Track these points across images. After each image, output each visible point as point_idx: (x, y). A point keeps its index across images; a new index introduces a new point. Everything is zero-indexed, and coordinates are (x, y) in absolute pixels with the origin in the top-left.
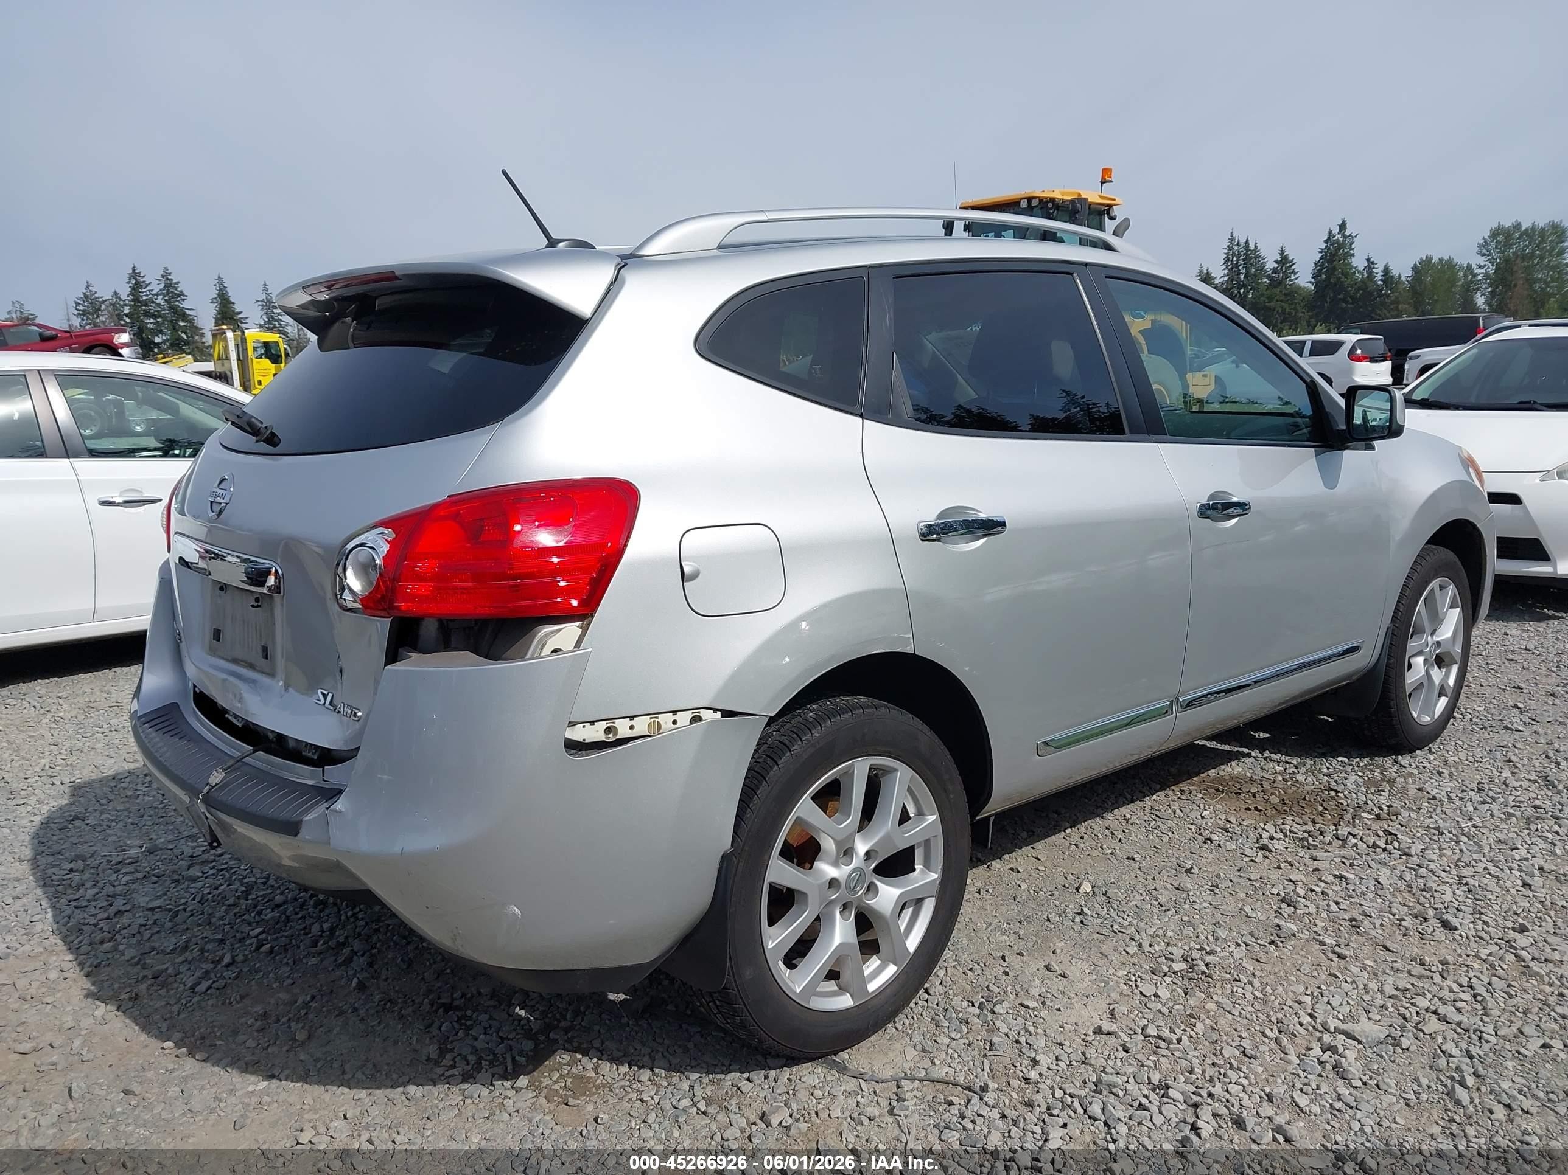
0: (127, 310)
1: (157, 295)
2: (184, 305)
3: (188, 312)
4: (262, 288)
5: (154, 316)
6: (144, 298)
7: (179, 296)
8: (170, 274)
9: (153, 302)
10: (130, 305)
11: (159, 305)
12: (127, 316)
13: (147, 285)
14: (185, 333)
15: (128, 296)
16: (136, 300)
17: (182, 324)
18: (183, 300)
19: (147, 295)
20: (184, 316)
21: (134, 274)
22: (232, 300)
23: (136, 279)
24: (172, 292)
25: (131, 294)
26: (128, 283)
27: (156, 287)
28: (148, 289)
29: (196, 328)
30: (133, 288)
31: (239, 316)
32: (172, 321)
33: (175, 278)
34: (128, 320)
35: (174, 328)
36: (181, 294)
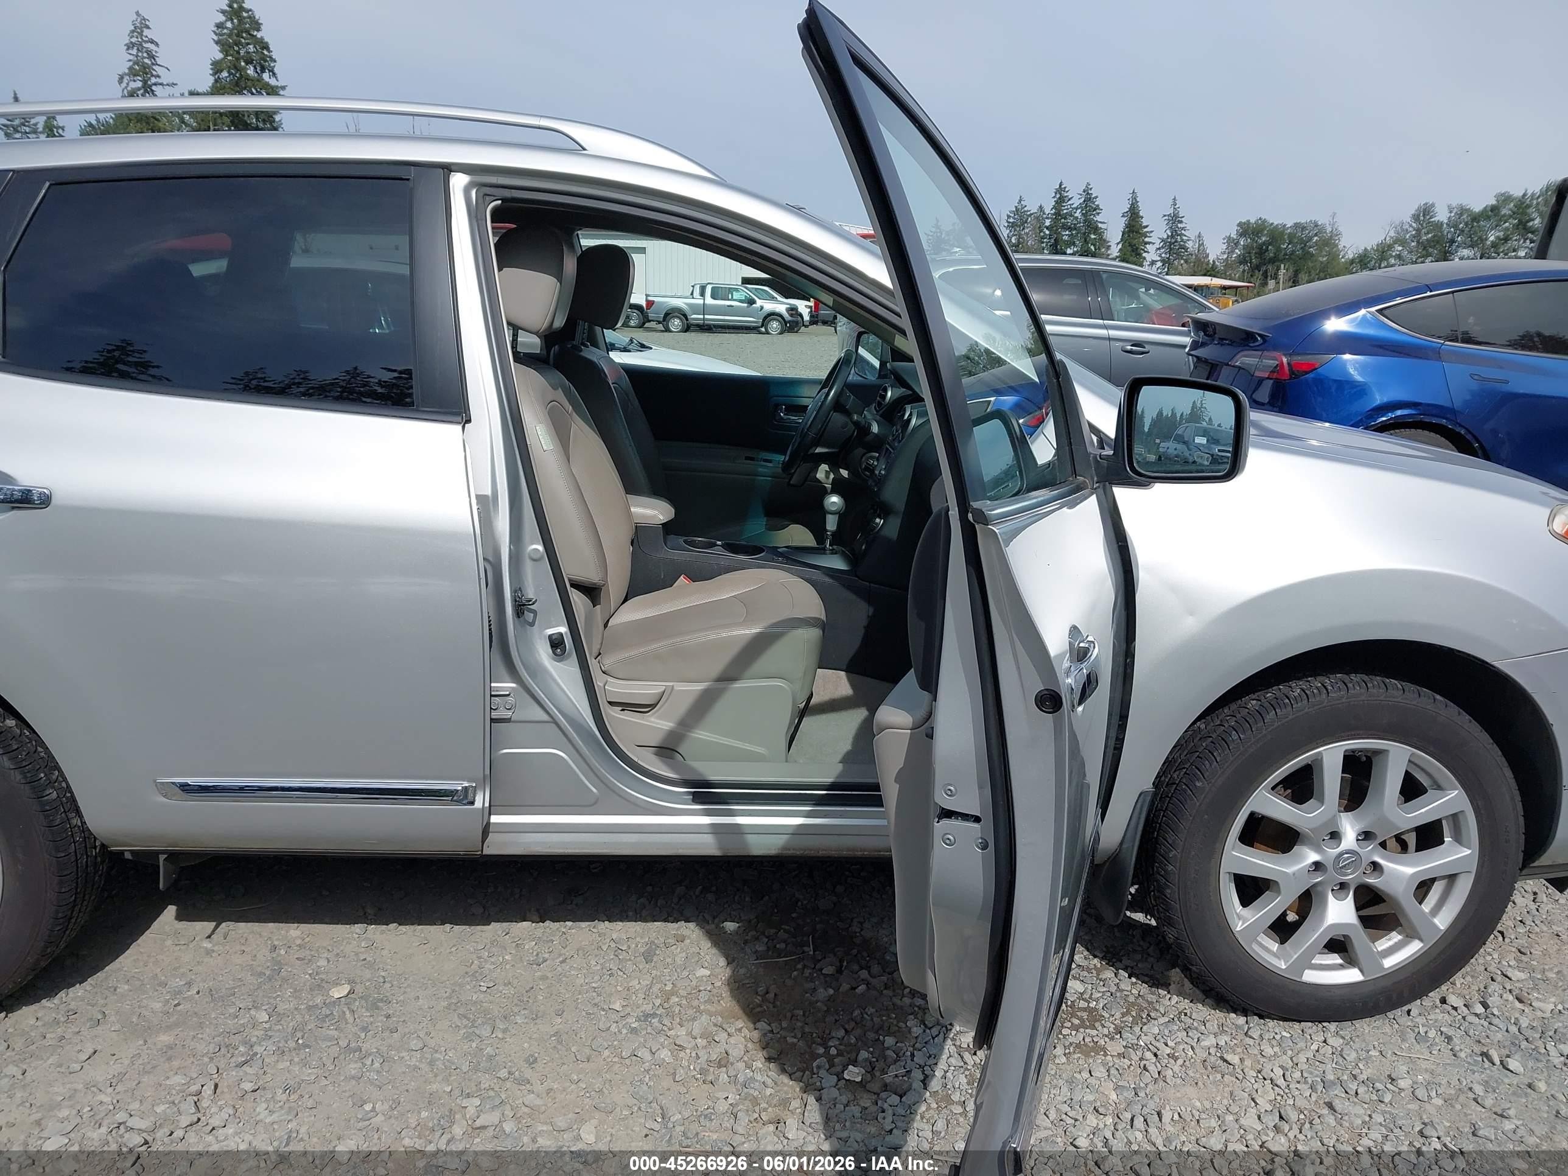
0: (1048, 223)
1: (1077, 209)
2: (1098, 218)
3: (1100, 225)
4: (1171, 202)
5: (1070, 229)
6: (1065, 211)
7: (1095, 210)
8: (1091, 189)
9: (1071, 216)
10: (1051, 218)
11: (1077, 218)
12: (1047, 228)
13: (1069, 200)
14: (1094, 245)
15: (1052, 210)
16: (1058, 214)
17: (1093, 236)
18: (1098, 214)
19: (1068, 209)
20: (1096, 230)
21: (1061, 189)
22: (1141, 214)
23: (1060, 194)
24: (1089, 204)
25: (1054, 207)
26: (1054, 197)
27: (1077, 201)
28: (1070, 202)
29: (1105, 240)
30: (1056, 202)
31: (1145, 230)
32: (1084, 234)
33: (1094, 194)
34: (1047, 232)
35: (1085, 240)
36: (1097, 208)
